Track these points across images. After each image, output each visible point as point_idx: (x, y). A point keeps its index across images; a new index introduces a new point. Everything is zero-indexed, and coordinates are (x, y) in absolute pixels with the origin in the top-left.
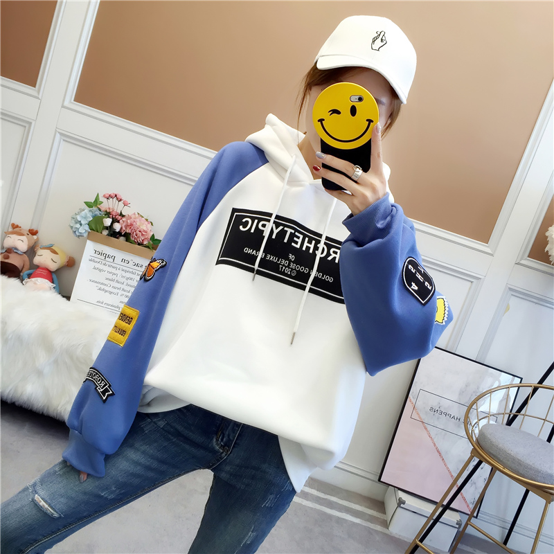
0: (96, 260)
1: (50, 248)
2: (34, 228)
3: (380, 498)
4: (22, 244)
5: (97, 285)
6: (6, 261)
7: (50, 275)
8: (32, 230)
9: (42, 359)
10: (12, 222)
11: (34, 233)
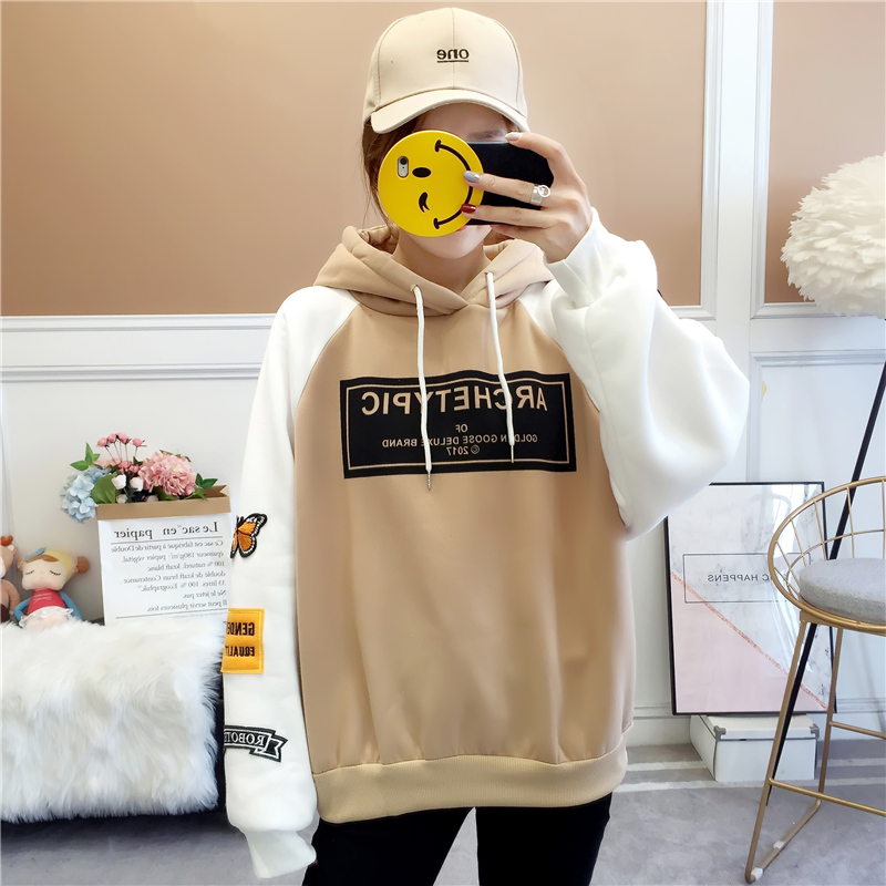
0: (122, 546)
1: (41, 555)
2: (5, 533)
3: (683, 740)
5: (139, 584)
7: (58, 597)
8: (3, 538)
11: (7, 542)
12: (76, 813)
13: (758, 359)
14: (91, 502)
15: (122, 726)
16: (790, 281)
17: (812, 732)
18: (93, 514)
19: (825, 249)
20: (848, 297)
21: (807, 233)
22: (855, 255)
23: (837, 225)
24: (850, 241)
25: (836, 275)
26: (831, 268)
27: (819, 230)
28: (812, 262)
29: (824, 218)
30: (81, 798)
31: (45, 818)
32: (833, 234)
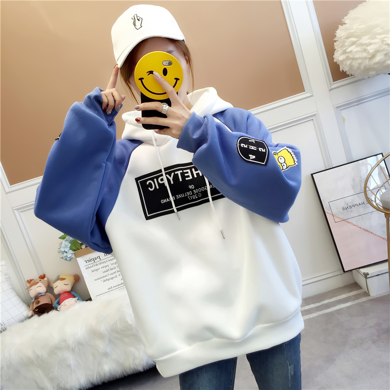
0: (90, 266)
1: (58, 279)
2: (41, 274)
3: (352, 282)
4: (41, 288)
5: (101, 279)
6: (39, 304)
7: (70, 294)
8: (41, 276)
9: (102, 346)
10: (26, 280)
11: (42, 277)
12: (102, 381)
13: (337, 107)
14: (71, 252)
15: (110, 341)
16: (341, 69)
18: (73, 256)
19: (351, 51)
20: (367, 70)
21: (342, 46)
22: (365, 50)
23: (354, 39)
24: (362, 45)
25: (360, 61)
26: (356, 59)
27: (347, 44)
28: (348, 58)
29: (347, 38)
30: (103, 375)
31: (91, 387)
32: (353, 43)
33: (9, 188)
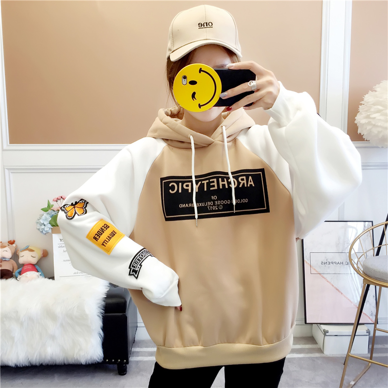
1: (27, 249)
3: (309, 335)
7: (34, 267)
8: (10, 241)
11: (12, 243)
14: (49, 226)
15: (62, 325)
16: (359, 132)
17: (367, 333)
18: (50, 231)
19: (374, 118)
20: (384, 139)
21: (367, 111)
23: (380, 108)
25: (380, 129)
26: (377, 126)
27: (372, 110)
28: (369, 123)
29: (374, 104)
30: (43, 356)
31: (27, 365)
32: (378, 111)
33: (8, 145)
